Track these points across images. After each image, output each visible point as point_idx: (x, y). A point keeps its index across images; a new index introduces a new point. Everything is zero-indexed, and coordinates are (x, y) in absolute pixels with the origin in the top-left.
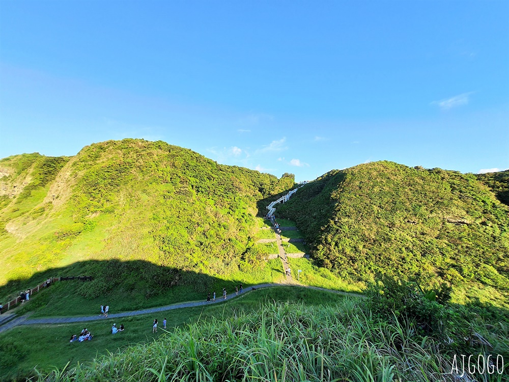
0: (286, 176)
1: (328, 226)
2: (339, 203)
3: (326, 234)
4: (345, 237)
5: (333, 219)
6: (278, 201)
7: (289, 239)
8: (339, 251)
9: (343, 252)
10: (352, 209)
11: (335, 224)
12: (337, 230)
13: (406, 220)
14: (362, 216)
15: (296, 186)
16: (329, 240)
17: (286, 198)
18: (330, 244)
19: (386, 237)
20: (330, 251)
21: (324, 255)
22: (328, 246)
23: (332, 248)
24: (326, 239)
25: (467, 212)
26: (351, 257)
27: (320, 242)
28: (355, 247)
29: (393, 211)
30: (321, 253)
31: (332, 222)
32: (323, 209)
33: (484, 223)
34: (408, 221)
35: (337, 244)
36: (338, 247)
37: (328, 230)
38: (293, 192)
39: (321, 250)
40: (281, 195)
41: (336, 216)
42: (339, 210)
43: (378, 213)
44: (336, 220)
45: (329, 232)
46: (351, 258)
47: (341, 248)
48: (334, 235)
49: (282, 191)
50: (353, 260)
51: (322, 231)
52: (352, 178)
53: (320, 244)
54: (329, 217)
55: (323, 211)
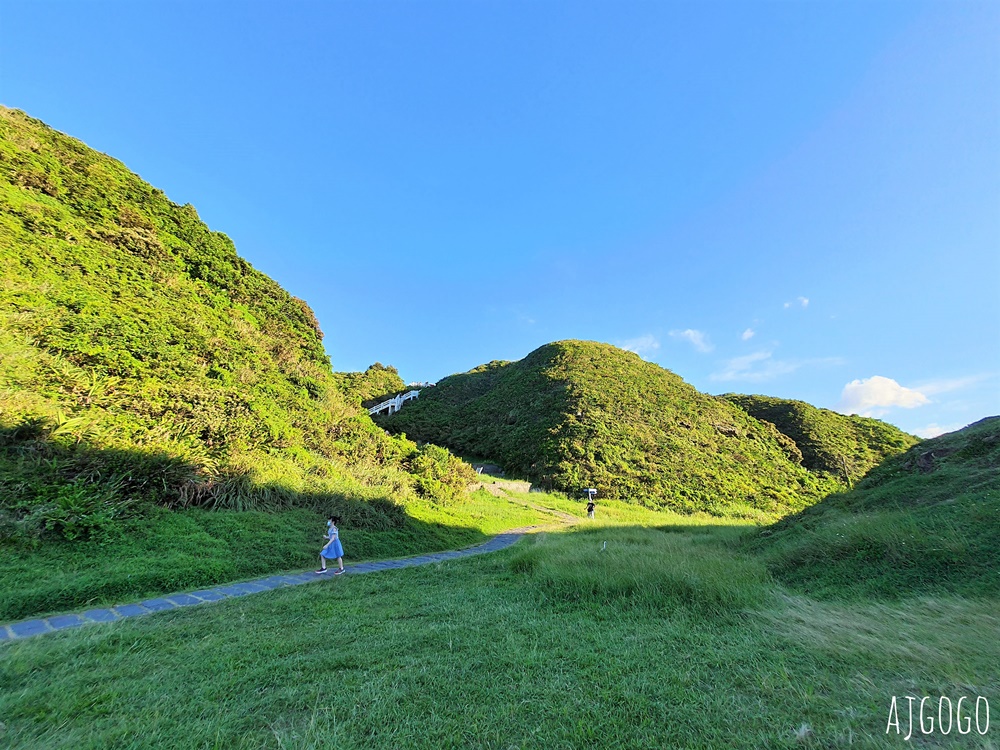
1: (566, 426)
2: (574, 385)
3: (567, 440)
4: (607, 443)
5: (571, 411)
8: (609, 469)
9: (617, 469)
10: (603, 395)
11: (580, 421)
12: (590, 431)
13: (679, 422)
16: (583, 452)
17: (396, 403)
18: (585, 457)
19: (670, 444)
20: (590, 469)
21: (581, 479)
22: (583, 462)
23: (593, 464)
24: (570, 449)
26: (639, 478)
27: (561, 458)
28: (634, 462)
29: (660, 404)
30: (573, 474)
31: (572, 417)
32: (533, 401)
33: (750, 436)
34: (682, 424)
35: (598, 457)
36: (605, 462)
37: (569, 432)
38: (405, 397)
39: (570, 471)
40: (380, 398)
41: (577, 405)
42: (580, 396)
43: (644, 405)
44: (579, 414)
45: (572, 435)
46: (641, 479)
47: (609, 463)
48: (586, 440)
49: (380, 392)
50: (647, 481)
51: (554, 437)
52: (576, 352)
53: (560, 460)
54: (559, 411)
55: (537, 402)
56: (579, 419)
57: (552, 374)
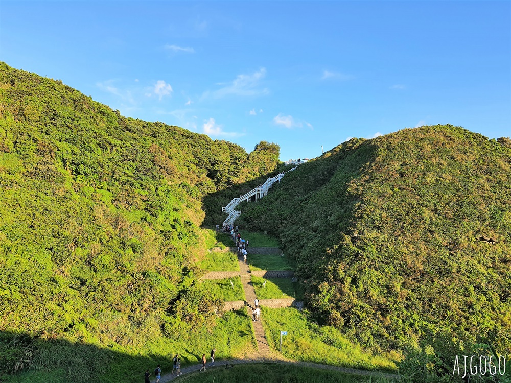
0: (263, 147)
1: (340, 247)
2: (363, 202)
3: (335, 261)
4: (370, 267)
5: (349, 233)
6: (246, 197)
7: (264, 272)
8: (358, 294)
9: (365, 295)
10: (384, 215)
11: (353, 242)
12: (357, 255)
13: (478, 236)
14: (402, 228)
15: (281, 167)
16: (341, 273)
17: (261, 191)
18: (342, 281)
19: (442, 267)
20: (342, 293)
21: (330, 301)
22: (338, 284)
23: (346, 288)
24: (335, 271)
26: (379, 305)
27: (324, 278)
28: (387, 287)
29: (457, 219)
30: (325, 297)
31: (347, 239)
32: (331, 215)
34: (482, 239)
35: (354, 281)
36: (357, 287)
37: (340, 254)
38: (274, 179)
39: (325, 293)
40: (252, 185)
41: (355, 226)
42: (361, 217)
43: (431, 223)
44: (356, 235)
45: (341, 258)
46: (380, 307)
47: (361, 288)
48: (350, 264)
49: (253, 178)
50: (384, 310)
51: (329, 257)
52: (387, 156)
53: (323, 281)
54: (341, 230)
55: (332, 218)
56: (354, 240)
57: (352, 188)
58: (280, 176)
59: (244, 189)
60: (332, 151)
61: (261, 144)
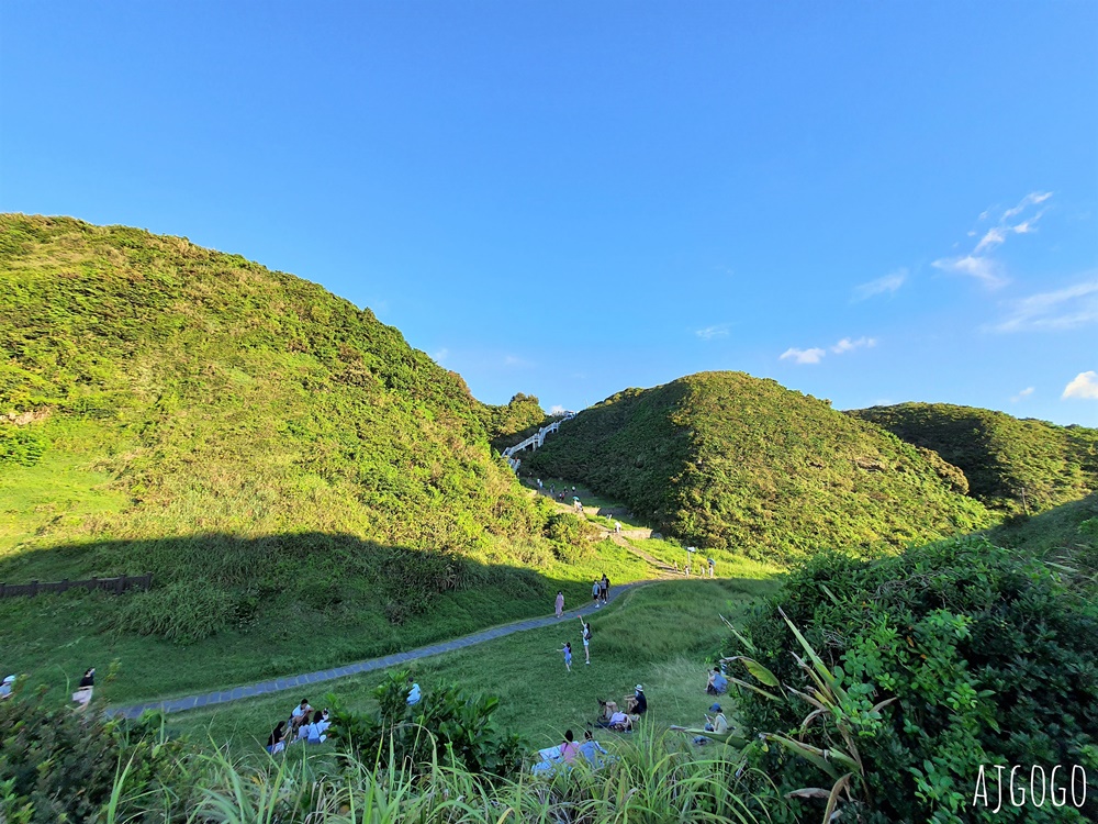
0: (518, 398)
1: (686, 474)
2: (696, 431)
3: (686, 488)
4: (725, 491)
5: (692, 460)
6: (522, 446)
7: (597, 510)
8: (723, 518)
9: (731, 517)
10: (724, 442)
11: (700, 469)
12: (709, 480)
13: (808, 462)
14: (744, 453)
15: (549, 420)
16: (699, 500)
17: (537, 440)
18: (701, 506)
19: (792, 489)
20: (706, 518)
21: (696, 527)
22: (699, 511)
23: (708, 513)
24: (689, 497)
25: (880, 450)
26: (750, 526)
27: (680, 506)
28: (749, 509)
29: (788, 445)
30: (688, 524)
31: (693, 465)
32: (659, 447)
33: (900, 469)
34: (812, 464)
35: (714, 505)
36: (720, 511)
37: (689, 481)
38: (547, 430)
39: (687, 519)
40: (524, 435)
41: (697, 453)
42: (701, 444)
43: (768, 449)
44: (700, 462)
45: (691, 485)
46: (752, 528)
47: (724, 511)
48: (704, 489)
49: (523, 427)
50: (758, 530)
51: (675, 485)
52: (702, 392)
53: (679, 509)
54: (681, 458)
55: (662, 449)
56: (699, 467)
57: (677, 419)
58: (552, 427)
59: (515, 439)
60: (611, 398)
61: (519, 395)
